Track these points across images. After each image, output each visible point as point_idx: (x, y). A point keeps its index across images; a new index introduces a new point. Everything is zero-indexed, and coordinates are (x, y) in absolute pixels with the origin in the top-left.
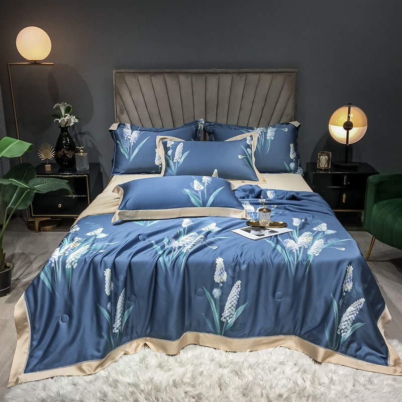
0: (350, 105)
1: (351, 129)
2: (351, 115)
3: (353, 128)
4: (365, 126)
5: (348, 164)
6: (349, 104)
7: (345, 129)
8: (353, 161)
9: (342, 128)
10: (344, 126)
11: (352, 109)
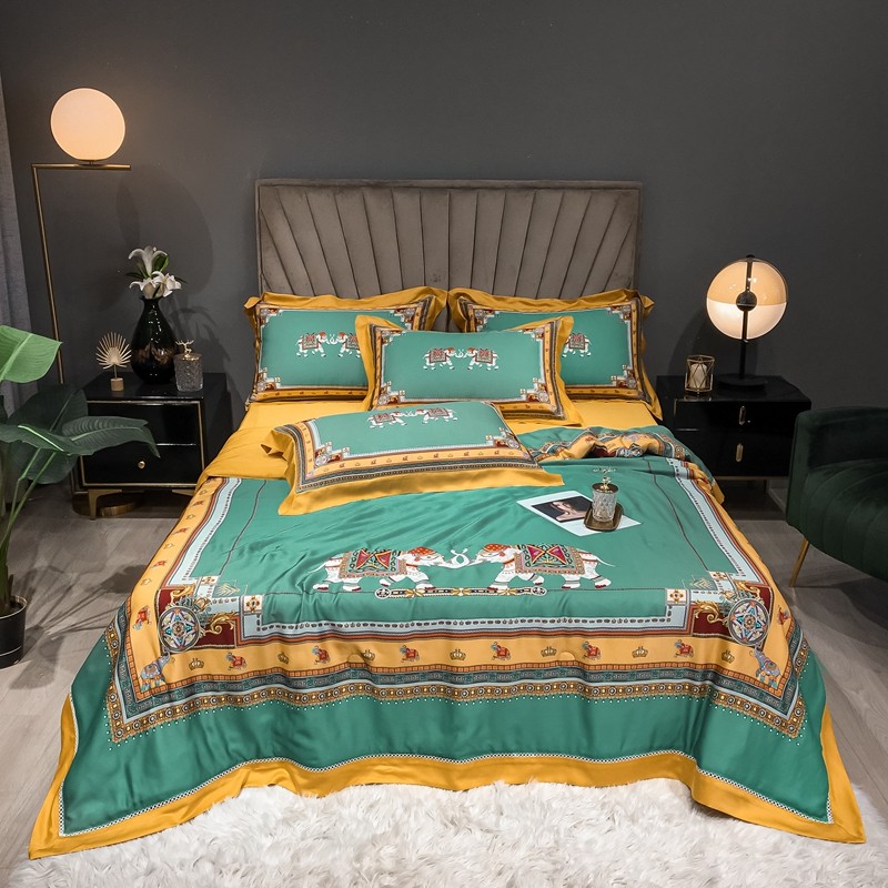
0: (750, 258)
1: (751, 308)
2: (753, 280)
3: (757, 306)
4: (780, 302)
5: (746, 382)
6: (748, 256)
7: (740, 307)
9: (734, 305)
10: (738, 302)
11: (756, 266)
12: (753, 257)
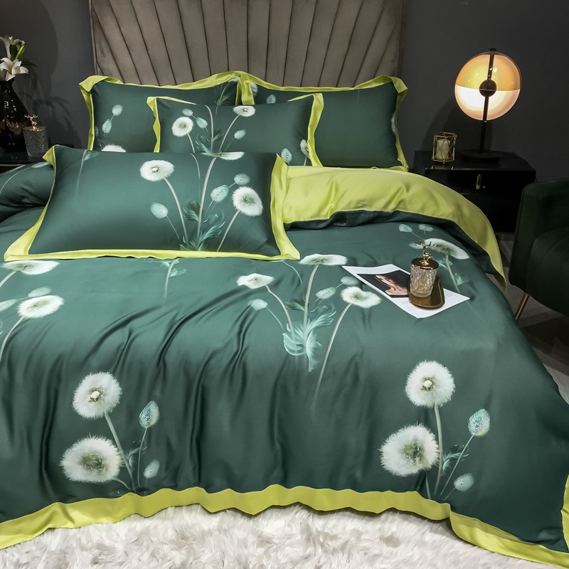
0: (493, 51)
1: (492, 93)
2: (495, 70)
3: (497, 92)
4: (515, 89)
5: (485, 155)
6: (491, 50)
7: (483, 93)
8: (492, 149)
9: (478, 90)
10: (481, 87)
11: (496, 58)
12: (495, 50)
